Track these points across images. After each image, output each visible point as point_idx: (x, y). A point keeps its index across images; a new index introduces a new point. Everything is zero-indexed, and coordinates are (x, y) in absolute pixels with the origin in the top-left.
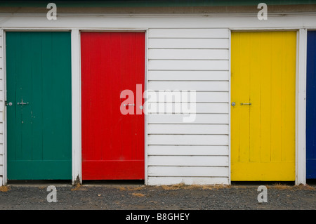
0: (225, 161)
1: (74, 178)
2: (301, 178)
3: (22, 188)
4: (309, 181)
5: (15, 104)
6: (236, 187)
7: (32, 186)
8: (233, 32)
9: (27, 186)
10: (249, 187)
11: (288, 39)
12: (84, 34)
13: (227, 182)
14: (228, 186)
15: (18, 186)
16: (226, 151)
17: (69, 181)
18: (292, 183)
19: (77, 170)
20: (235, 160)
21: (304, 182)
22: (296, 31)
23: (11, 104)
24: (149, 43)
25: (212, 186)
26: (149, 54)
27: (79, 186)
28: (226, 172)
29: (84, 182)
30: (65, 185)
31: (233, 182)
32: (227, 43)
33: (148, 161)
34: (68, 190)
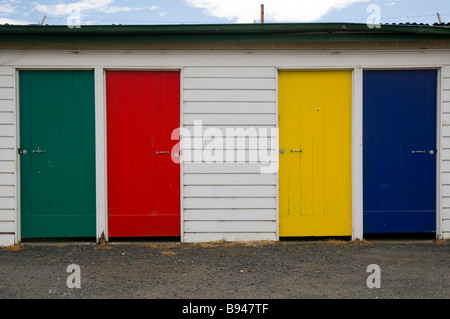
0: (272, 215)
1: (98, 235)
2: (358, 233)
3: (38, 247)
4: (366, 236)
5: (29, 152)
6: (285, 243)
7: (49, 244)
8: (280, 71)
9: (44, 244)
10: (299, 243)
11: (342, 79)
12: (109, 73)
13: (275, 238)
14: (276, 243)
15: (33, 244)
16: (274, 203)
17: (93, 239)
18: (348, 238)
19: (102, 226)
20: (284, 213)
21: (361, 237)
22: (351, 70)
23: (25, 152)
24: (184, 83)
25: (256, 243)
26: (184, 96)
27: (104, 243)
28: (274, 227)
29: (111, 239)
30: (88, 243)
31: (281, 238)
32: (274, 84)
33: (184, 216)
34: (90, 249)
